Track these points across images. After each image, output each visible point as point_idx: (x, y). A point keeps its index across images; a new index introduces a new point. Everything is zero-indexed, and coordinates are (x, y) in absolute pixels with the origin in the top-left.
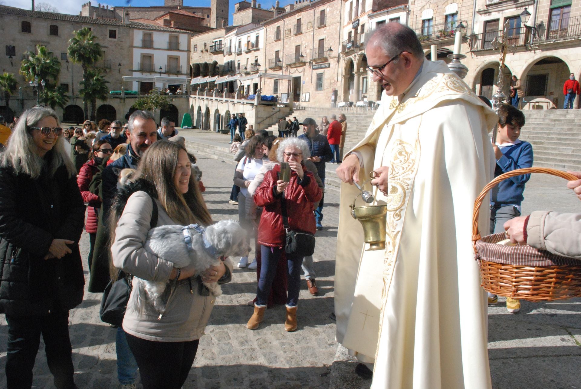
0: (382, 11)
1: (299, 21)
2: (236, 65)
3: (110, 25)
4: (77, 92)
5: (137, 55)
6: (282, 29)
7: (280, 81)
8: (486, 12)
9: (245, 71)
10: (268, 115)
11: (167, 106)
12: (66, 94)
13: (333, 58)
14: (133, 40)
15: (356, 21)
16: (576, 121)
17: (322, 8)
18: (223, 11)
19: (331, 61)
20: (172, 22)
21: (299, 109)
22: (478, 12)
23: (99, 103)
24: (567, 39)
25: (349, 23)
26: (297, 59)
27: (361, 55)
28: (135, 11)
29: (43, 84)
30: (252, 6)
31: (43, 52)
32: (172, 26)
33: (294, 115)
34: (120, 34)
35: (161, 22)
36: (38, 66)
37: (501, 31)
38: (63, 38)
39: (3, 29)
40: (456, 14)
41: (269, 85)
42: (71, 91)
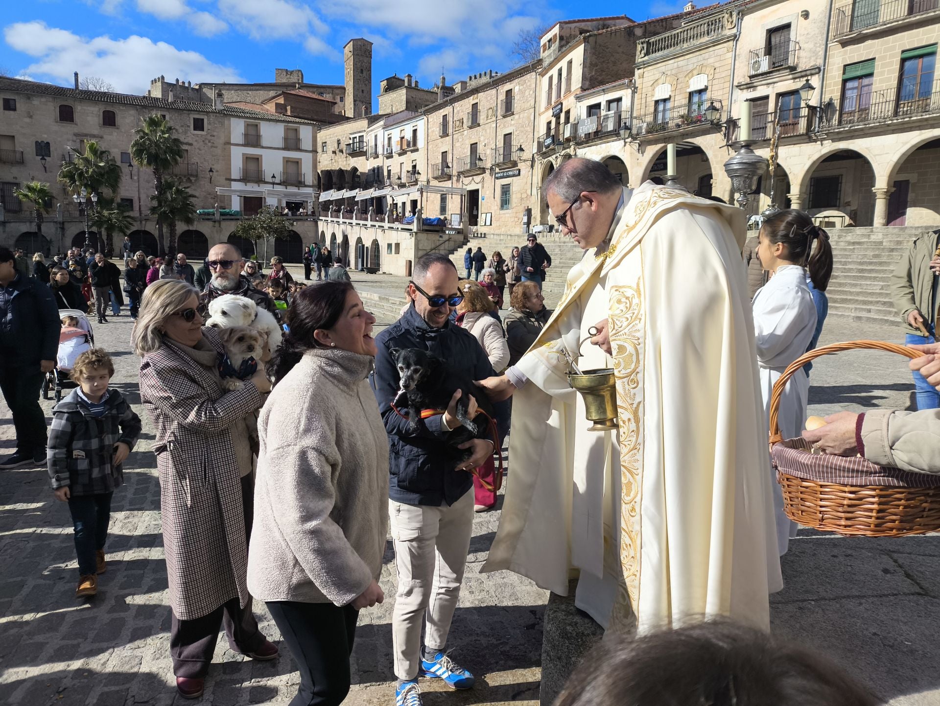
0: (596, 90)
1: (475, 106)
2: (386, 173)
3: (194, 111)
4: (146, 212)
5: (237, 156)
6: (450, 119)
7: (449, 197)
8: (750, 86)
9: (399, 181)
10: (433, 246)
11: (286, 234)
12: (131, 214)
13: (525, 161)
14: (230, 133)
15: (558, 105)
16: (884, 244)
17: (507, 86)
18: (363, 91)
19: (521, 165)
20: (289, 108)
21: (476, 236)
22: (737, 86)
23: (181, 227)
24: (869, 124)
25: (547, 109)
26: (473, 164)
27: (565, 156)
28: (232, 90)
29: (94, 199)
30: (406, 84)
31: (94, 150)
32: (289, 113)
33: (470, 245)
34: (209, 124)
35: (271, 107)
36: (87, 172)
37: (771, 113)
38: (123, 130)
39: (31, 117)
40: (705, 89)
41: (433, 202)
42: (138, 209)
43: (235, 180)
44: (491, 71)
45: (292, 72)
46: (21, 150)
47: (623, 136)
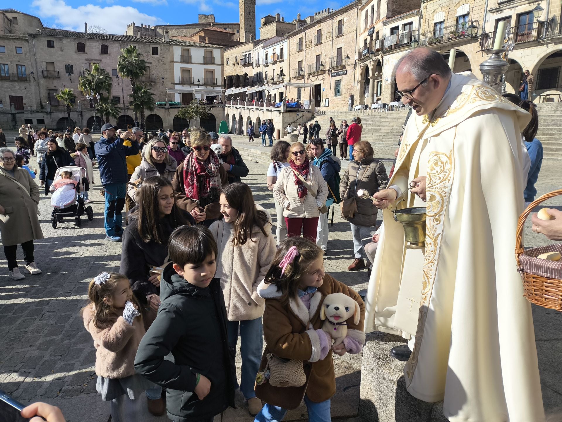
0: (396, 17)
1: (319, 31)
2: (264, 76)
3: (152, 43)
4: (127, 104)
5: (177, 69)
6: (303, 40)
7: (303, 89)
8: (499, 10)
9: (272, 81)
10: (293, 121)
11: (206, 115)
12: (119, 106)
13: (350, 64)
14: (173, 55)
15: (371, 28)
17: (339, 18)
18: (250, 26)
19: (348, 68)
20: (207, 38)
21: (319, 114)
22: (489, 11)
23: (147, 113)
25: (364, 31)
26: (318, 68)
27: (375, 61)
28: (173, 29)
30: (277, 20)
31: (97, 69)
32: (207, 42)
33: (315, 119)
34: (161, 50)
35: (196, 39)
36: (93, 82)
37: (513, 28)
38: (112, 56)
39: (62, 51)
40: (468, 14)
41: (293, 93)
42: (123, 103)
43: (177, 84)
44: (329, 9)
45: (208, 16)
46: (58, 70)
47: (413, 47)
